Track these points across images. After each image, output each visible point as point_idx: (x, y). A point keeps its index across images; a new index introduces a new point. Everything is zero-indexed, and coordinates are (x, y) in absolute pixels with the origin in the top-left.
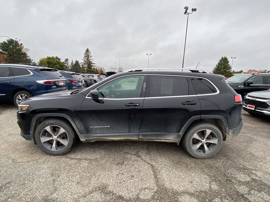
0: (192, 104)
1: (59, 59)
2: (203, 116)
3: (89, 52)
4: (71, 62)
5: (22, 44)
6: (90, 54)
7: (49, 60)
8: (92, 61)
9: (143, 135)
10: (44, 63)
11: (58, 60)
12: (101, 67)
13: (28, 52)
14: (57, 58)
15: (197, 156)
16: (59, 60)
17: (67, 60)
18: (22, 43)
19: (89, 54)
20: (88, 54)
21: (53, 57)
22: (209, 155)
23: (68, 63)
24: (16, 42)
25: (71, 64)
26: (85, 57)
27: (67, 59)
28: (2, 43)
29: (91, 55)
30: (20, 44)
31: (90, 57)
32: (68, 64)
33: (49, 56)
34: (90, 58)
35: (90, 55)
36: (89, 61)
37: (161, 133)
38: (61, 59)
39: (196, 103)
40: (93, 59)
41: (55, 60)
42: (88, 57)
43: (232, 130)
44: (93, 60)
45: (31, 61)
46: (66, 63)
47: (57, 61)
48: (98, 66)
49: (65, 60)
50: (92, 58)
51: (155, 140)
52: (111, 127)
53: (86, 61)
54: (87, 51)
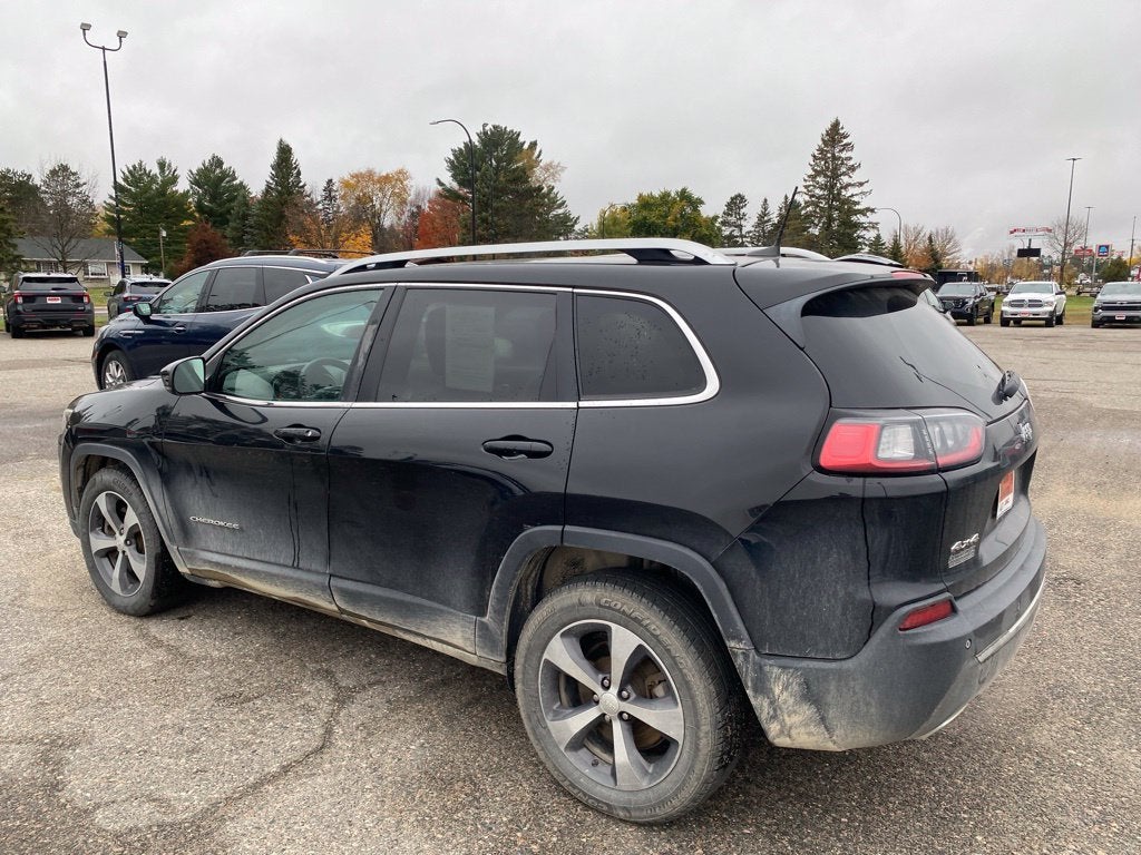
0: (532, 454)
1: (695, 203)
2: (581, 534)
3: (845, 141)
4: (759, 210)
5: (533, 145)
6: (849, 154)
7: (645, 213)
8: (855, 199)
9: (345, 593)
10: (618, 228)
11: (688, 210)
12: (927, 232)
13: (555, 181)
14: (684, 195)
15: (572, 784)
16: (695, 209)
17: (736, 203)
18: (533, 140)
19: (844, 155)
20: (834, 158)
21: (665, 195)
22: (633, 798)
23: (743, 222)
24: (513, 139)
25: (758, 225)
26: (813, 177)
27: (736, 197)
28: (460, 150)
29: (855, 156)
30: (526, 146)
31: (844, 174)
32: (740, 227)
33: (645, 193)
34: (845, 179)
35: (850, 158)
36: (837, 197)
37: (408, 598)
38: (702, 202)
39: (547, 448)
40: (861, 184)
41: (676, 209)
42: (835, 176)
43: (784, 668)
44: (865, 188)
45: (573, 226)
46: (733, 219)
47: (682, 216)
48: (911, 226)
49: (728, 205)
50: (856, 177)
51: (401, 635)
52: (241, 530)
53: (819, 198)
54: (834, 136)
